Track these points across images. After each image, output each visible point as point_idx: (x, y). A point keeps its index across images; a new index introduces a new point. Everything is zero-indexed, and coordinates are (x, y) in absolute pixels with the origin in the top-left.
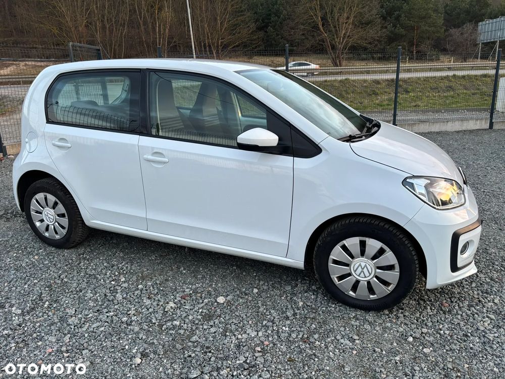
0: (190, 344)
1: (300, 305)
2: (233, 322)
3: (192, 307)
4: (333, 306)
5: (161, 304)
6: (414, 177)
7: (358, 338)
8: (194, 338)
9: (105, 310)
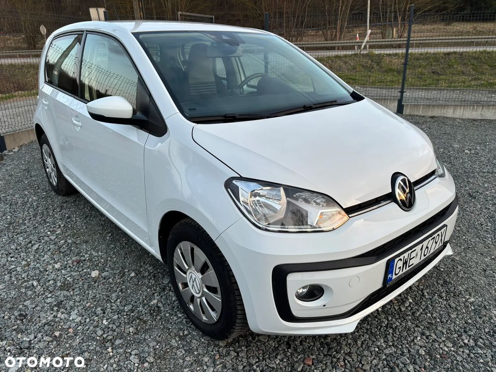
0: (21, 306)
1: (152, 303)
2: (75, 299)
3: (66, 273)
4: (180, 315)
5: (51, 262)
6: (241, 178)
7: (152, 361)
8: (27, 302)
9: (11, 255)
